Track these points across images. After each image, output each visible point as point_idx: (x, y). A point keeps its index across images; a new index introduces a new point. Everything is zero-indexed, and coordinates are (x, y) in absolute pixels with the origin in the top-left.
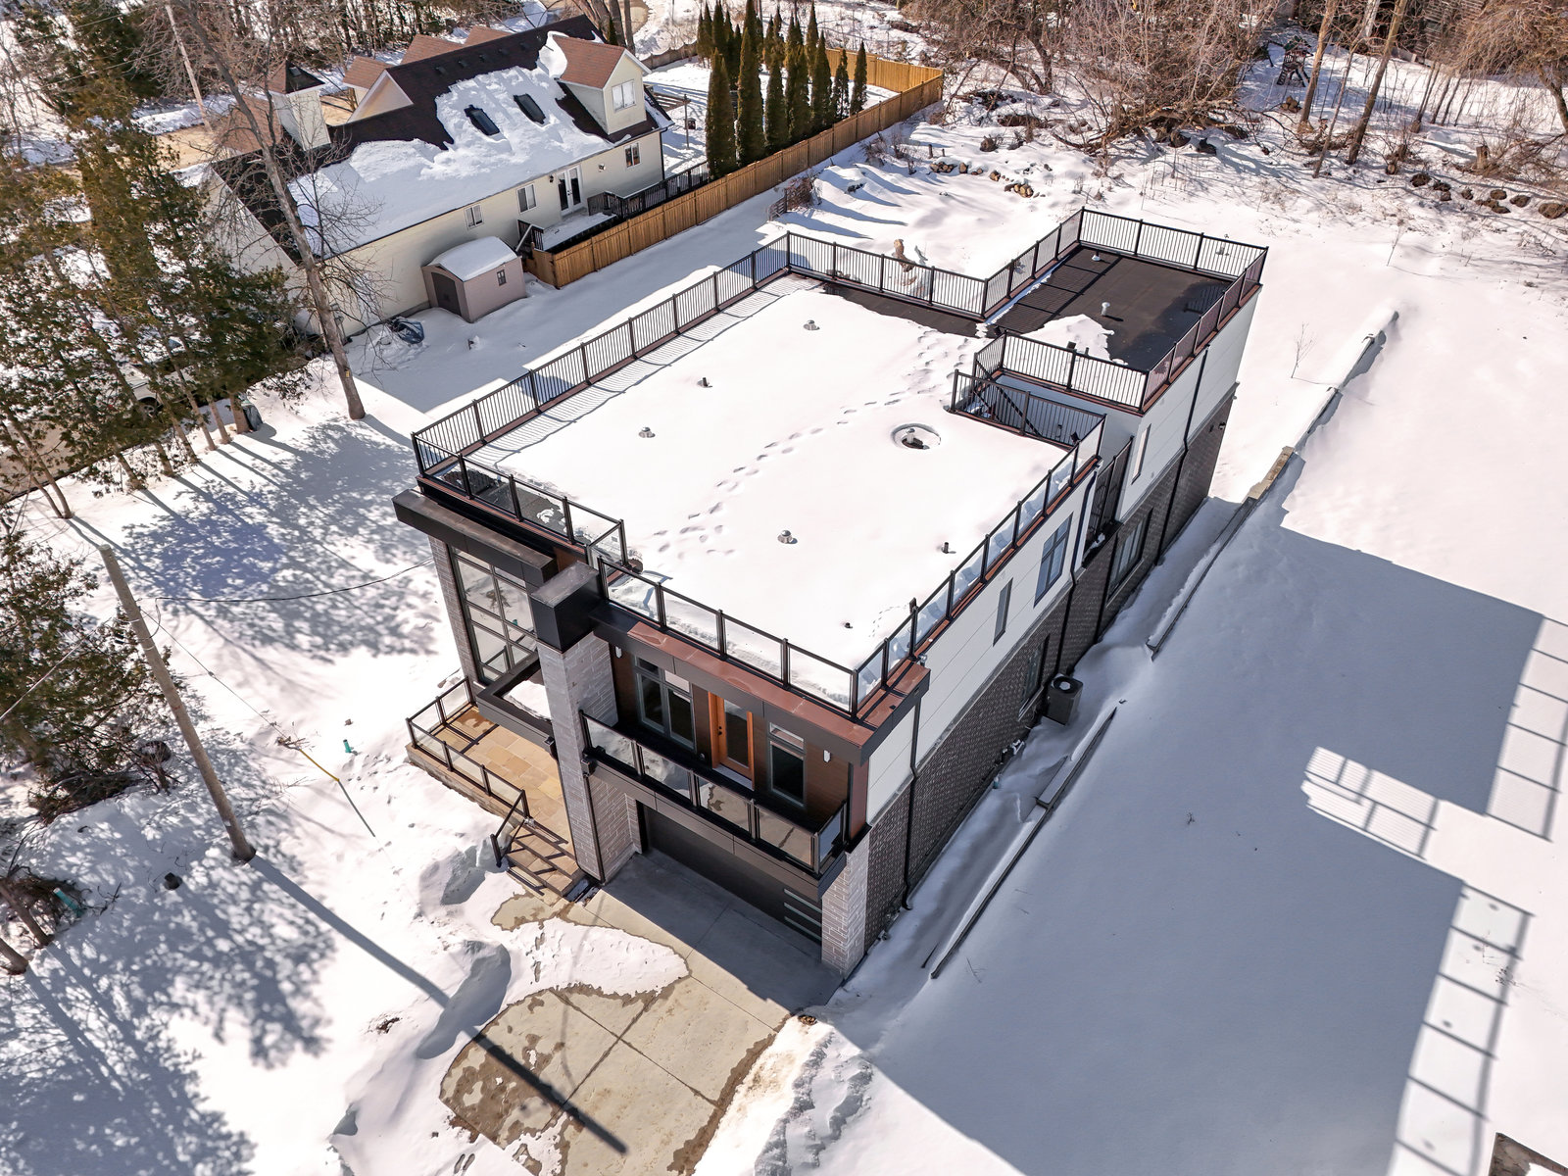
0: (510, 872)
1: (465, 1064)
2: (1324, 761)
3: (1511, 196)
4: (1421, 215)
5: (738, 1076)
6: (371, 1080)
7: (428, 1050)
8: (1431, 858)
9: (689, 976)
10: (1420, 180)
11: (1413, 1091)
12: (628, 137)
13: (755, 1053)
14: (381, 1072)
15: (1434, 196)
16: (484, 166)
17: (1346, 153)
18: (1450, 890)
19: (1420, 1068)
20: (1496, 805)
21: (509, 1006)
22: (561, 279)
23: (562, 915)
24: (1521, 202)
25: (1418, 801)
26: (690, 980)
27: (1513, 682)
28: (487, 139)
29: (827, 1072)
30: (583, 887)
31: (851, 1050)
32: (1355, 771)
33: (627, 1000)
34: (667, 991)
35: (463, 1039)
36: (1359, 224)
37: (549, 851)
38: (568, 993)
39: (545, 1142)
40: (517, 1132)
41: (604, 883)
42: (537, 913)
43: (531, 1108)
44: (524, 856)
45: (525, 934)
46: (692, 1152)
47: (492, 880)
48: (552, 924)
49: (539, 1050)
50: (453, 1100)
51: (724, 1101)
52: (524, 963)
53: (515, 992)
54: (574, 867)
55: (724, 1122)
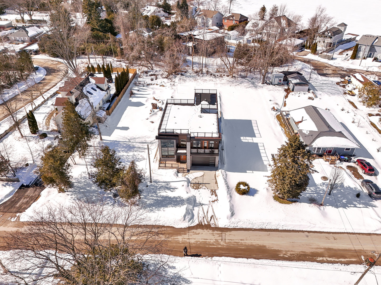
2: (242, 138)
3: (223, 75)
4: (214, 79)
5: (215, 177)
7: (188, 186)
8: (254, 142)
9: (205, 173)
10: (211, 75)
11: (262, 157)
13: (215, 175)
14: (186, 188)
15: (214, 77)
17: (201, 72)
18: (257, 144)
19: (262, 156)
20: (256, 136)
22: (110, 114)
23: (188, 174)
24: (224, 75)
25: (251, 138)
27: (252, 126)
28: (92, 96)
29: (223, 173)
30: (188, 171)
31: (223, 171)
32: (245, 138)
33: (201, 177)
34: (204, 175)
35: (190, 184)
36: (208, 82)
37: (183, 169)
38: (195, 178)
39: (204, 187)
40: (201, 188)
41: (190, 170)
42: (186, 175)
43: (201, 186)
44: (180, 171)
45: (187, 176)
46: (216, 183)
47: (179, 174)
48: (188, 175)
49: (197, 182)
50: (193, 188)
51: (216, 179)
52: (189, 178)
53: (191, 180)
54: (186, 170)
55: (217, 180)
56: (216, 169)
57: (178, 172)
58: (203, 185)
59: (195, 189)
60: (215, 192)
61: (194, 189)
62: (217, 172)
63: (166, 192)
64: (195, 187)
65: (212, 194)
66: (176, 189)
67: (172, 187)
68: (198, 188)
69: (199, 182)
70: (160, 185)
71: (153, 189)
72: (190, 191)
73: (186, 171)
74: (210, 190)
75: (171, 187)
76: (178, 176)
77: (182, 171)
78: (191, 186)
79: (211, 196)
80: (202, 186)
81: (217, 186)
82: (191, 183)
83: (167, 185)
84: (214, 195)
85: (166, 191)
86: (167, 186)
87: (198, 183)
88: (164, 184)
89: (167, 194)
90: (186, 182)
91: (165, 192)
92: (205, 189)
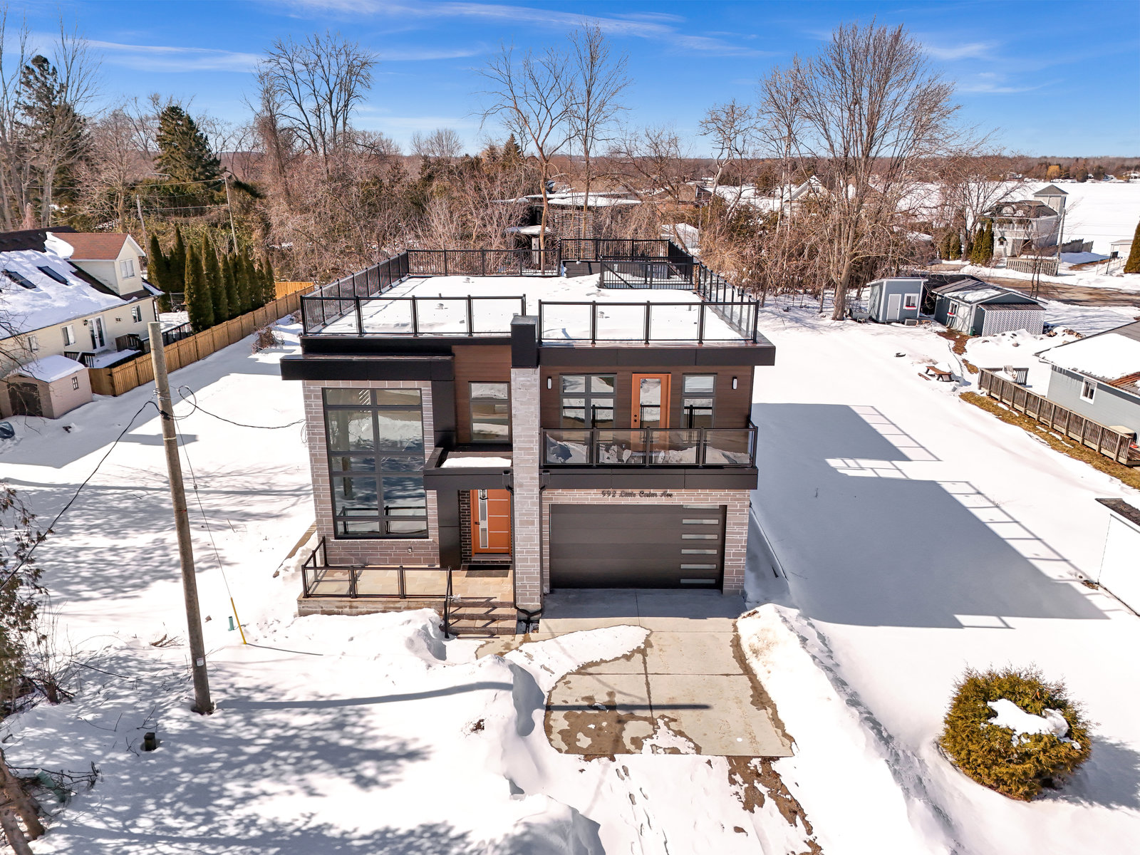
0: (458, 638)
1: (555, 730)
2: (835, 462)
5: (741, 658)
6: (502, 758)
7: (525, 729)
9: (652, 632)
12: (135, 298)
13: (736, 643)
14: (504, 750)
16: (34, 306)
21: (550, 692)
22: (118, 388)
23: (526, 640)
26: (654, 634)
27: (866, 424)
28: (29, 291)
30: (527, 621)
31: (793, 612)
32: (850, 462)
33: (627, 657)
34: (648, 643)
35: (538, 715)
37: (482, 611)
38: (583, 670)
39: (664, 738)
40: (638, 743)
41: (542, 612)
42: (508, 647)
43: (632, 729)
44: (464, 623)
45: (514, 657)
46: (760, 698)
47: (452, 646)
48: (527, 647)
49: (601, 699)
50: (572, 749)
51: (748, 671)
52: (533, 668)
53: (545, 684)
54: (513, 611)
55: (762, 677)
56: (737, 606)
57: (448, 631)
58: (653, 722)
59: (588, 757)
60: (773, 779)
61: (574, 760)
62: (746, 625)
63: (311, 792)
64: (584, 742)
65: (752, 802)
66: (412, 756)
67: (379, 745)
68: (608, 747)
69: (619, 700)
70: (270, 733)
71: (193, 765)
72: (540, 770)
73: (512, 624)
74: (722, 766)
75: (369, 746)
76: (441, 654)
77: (480, 623)
78: (548, 729)
79: (744, 818)
80: (645, 727)
81: (778, 724)
82: (549, 708)
83: (339, 726)
84: (770, 803)
85: (315, 779)
86: (334, 736)
87: (612, 707)
88: (310, 719)
89: (310, 804)
90: (506, 699)
91: (301, 796)
92: (675, 751)
